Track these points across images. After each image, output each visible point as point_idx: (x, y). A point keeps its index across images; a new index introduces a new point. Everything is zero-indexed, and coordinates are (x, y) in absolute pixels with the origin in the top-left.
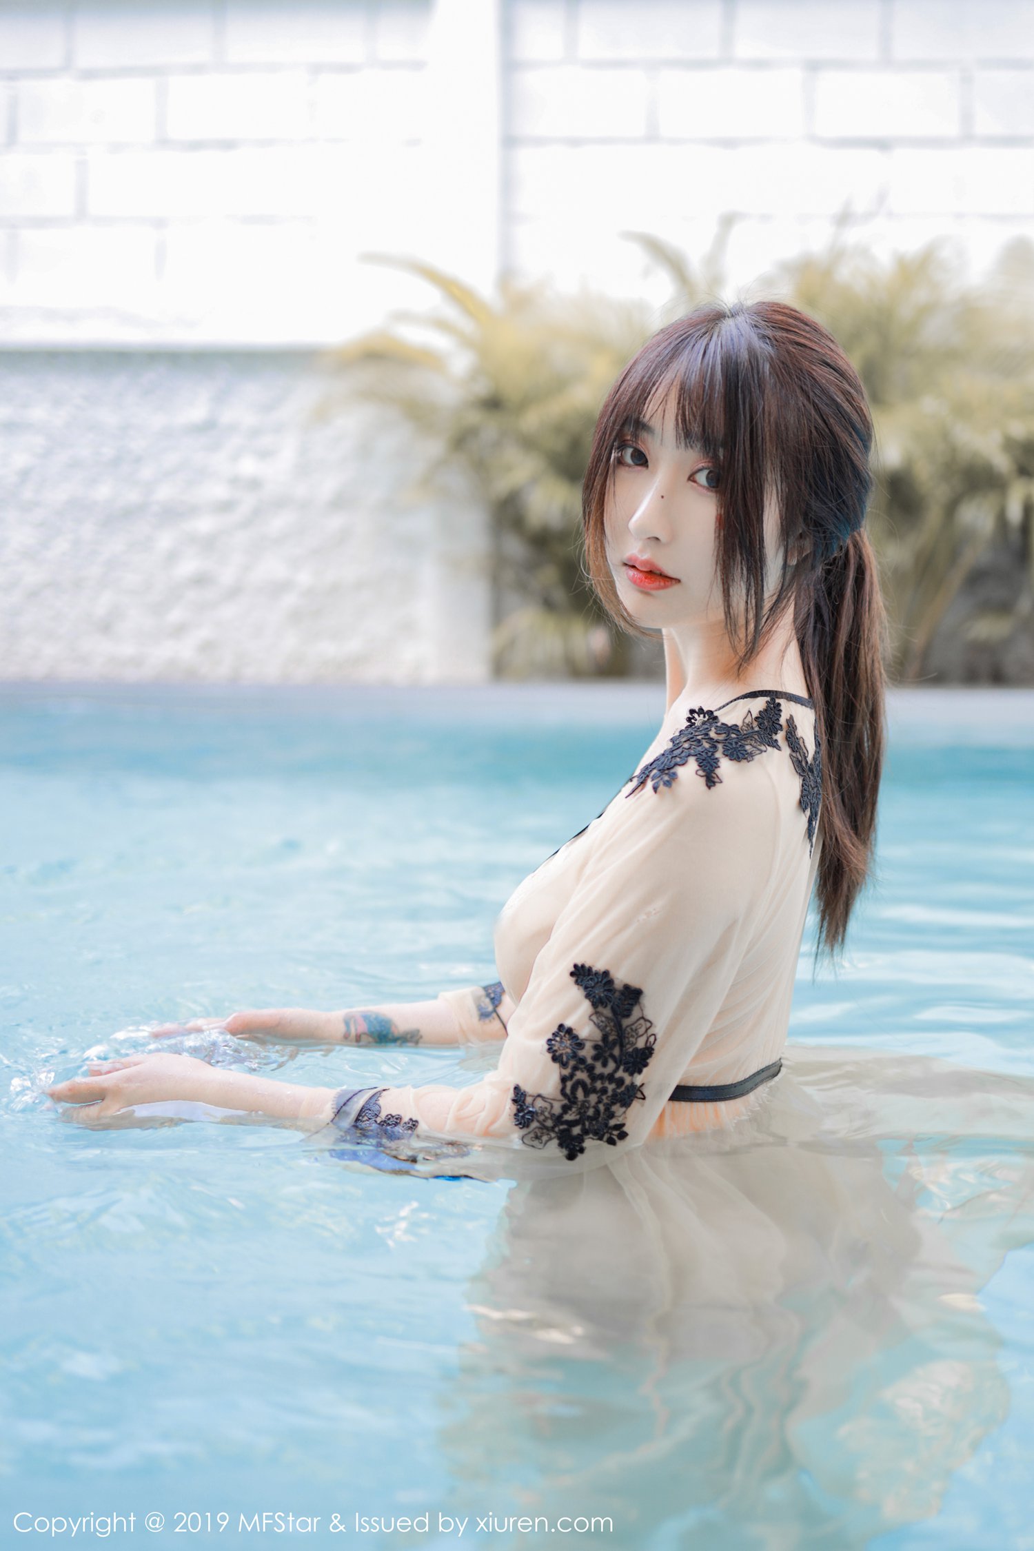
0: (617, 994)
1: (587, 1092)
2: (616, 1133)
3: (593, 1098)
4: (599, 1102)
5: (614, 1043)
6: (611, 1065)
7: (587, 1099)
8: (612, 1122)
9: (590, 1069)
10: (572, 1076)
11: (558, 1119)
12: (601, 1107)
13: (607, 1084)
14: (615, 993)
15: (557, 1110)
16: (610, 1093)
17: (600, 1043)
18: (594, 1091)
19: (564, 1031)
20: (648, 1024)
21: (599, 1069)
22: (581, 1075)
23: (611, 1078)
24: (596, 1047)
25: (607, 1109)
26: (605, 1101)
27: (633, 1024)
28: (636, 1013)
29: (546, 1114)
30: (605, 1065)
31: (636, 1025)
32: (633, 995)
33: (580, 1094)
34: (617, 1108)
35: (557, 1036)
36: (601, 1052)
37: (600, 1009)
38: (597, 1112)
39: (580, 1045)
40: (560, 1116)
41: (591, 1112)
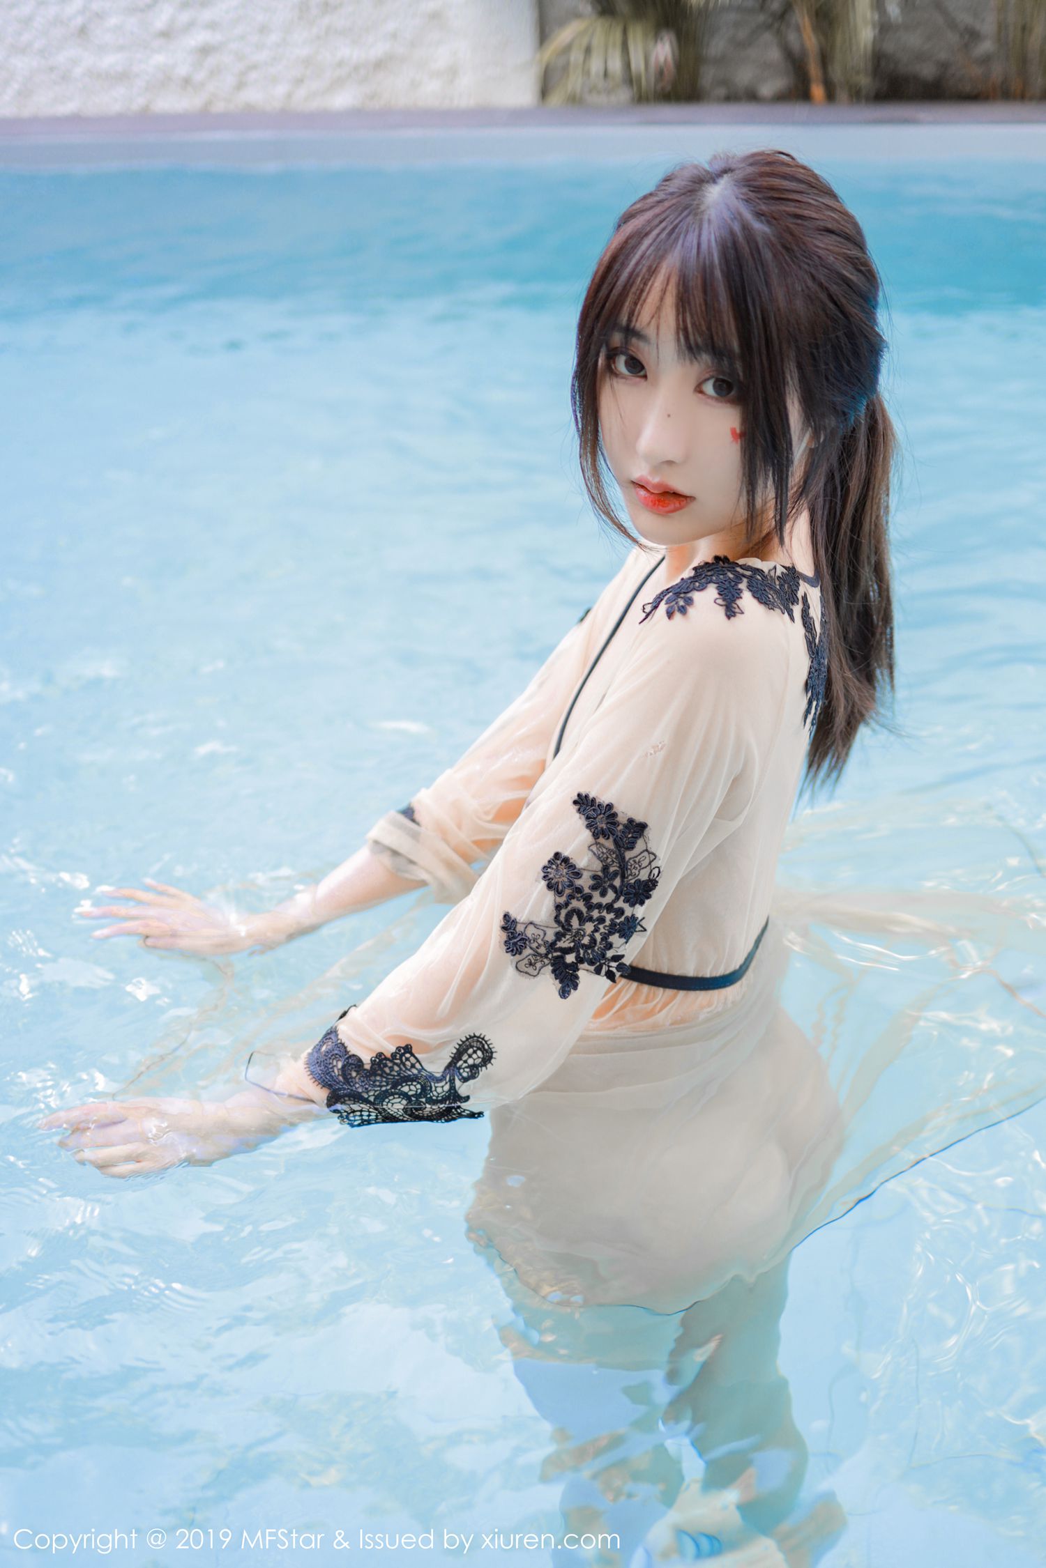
0: (621, 827)
1: (582, 920)
2: (614, 964)
3: (589, 927)
4: (596, 930)
5: (615, 874)
6: (611, 895)
7: (584, 927)
8: (610, 954)
9: (587, 898)
10: (567, 904)
11: (552, 946)
12: (598, 936)
13: (604, 913)
14: (618, 825)
15: (550, 937)
16: (608, 923)
17: (600, 874)
18: (591, 919)
19: (559, 859)
20: (652, 857)
21: (596, 899)
22: (578, 904)
23: (609, 908)
24: (595, 877)
25: (605, 938)
26: (602, 930)
27: (636, 857)
28: (640, 845)
29: (540, 941)
30: (603, 894)
31: (639, 857)
32: (638, 829)
33: (575, 922)
34: (615, 939)
35: (552, 864)
36: (600, 883)
37: (601, 840)
38: (593, 941)
39: (578, 875)
40: (554, 943)
41: (586, 941)
